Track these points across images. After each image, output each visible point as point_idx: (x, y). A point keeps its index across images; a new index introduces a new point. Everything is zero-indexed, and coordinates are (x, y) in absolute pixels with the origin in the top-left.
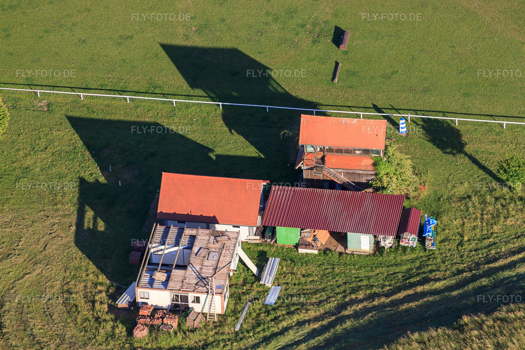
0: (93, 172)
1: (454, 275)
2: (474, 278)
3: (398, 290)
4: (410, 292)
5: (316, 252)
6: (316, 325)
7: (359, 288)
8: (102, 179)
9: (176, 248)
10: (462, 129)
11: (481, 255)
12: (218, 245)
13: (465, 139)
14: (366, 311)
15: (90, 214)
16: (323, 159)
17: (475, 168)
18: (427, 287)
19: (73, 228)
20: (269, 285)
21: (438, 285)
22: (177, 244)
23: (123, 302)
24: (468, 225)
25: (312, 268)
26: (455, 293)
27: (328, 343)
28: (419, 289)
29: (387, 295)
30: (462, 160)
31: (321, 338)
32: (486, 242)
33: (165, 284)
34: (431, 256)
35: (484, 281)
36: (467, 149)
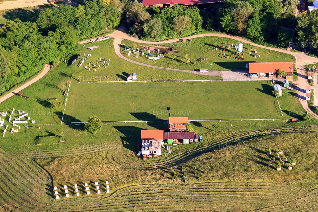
0: (122, 135)
1: (208, 145)
2: (213, 145)
3: (197, 149)
4: (200, 149)
5: (177, 144)
6: (182, 155)
7: (188, 149)
8: (125, 136)
9: (148, 144)
10: (201, 123)
11: (213, 142)
12: (157, 142)
13: (202, 124)
14: (191, 152)
15: (125, 142)
16: (174, 127)
17: (206, 129)
18: (203, 148)
19: (122, 144)
20: (169, 150)
21: (205, 147)
22: (148, 142)
23: (139, 154)
24: (208, 138)
25: (177, 147)
26: (210, 148)
27: (186, 157)
28: (202, 148)
29: (195, 150)
30: (202, 127)
31: (184, 157)
32: (213, 140)
33: (148, 149)
34: (202, 143)
35: (215, 146)
36: (203, 126)
